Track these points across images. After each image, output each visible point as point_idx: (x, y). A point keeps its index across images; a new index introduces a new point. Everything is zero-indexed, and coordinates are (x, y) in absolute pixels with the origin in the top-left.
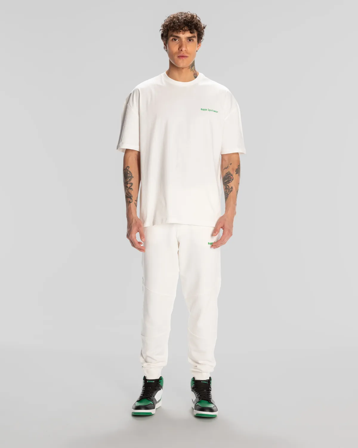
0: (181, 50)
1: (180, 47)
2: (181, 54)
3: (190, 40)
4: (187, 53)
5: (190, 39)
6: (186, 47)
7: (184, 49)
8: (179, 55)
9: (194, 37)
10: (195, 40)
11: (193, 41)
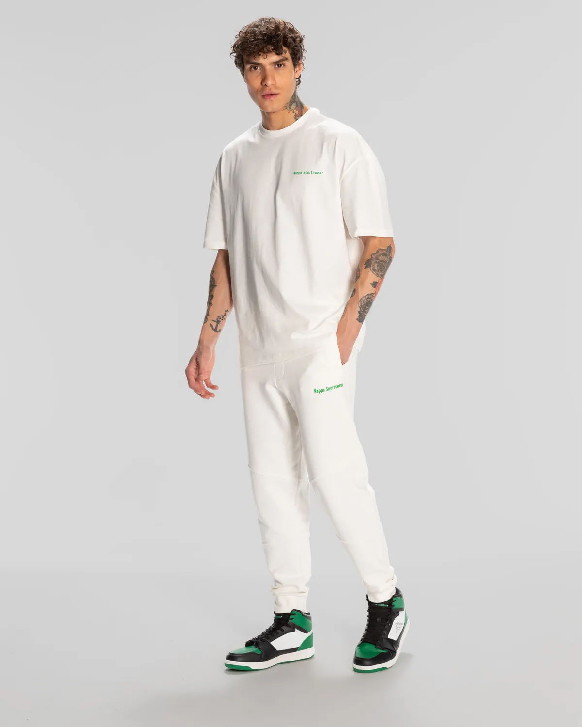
0: (266, 85)
1: (264, 79)
2: (267, 91)
3: (280, 66)
4: (277, 88)
5: (278, 64)
6: (274, 79)
7: (269, 83)
8: (263, 94)
9: (286, 59)
10: (289, 63)
11: (284, 66)
